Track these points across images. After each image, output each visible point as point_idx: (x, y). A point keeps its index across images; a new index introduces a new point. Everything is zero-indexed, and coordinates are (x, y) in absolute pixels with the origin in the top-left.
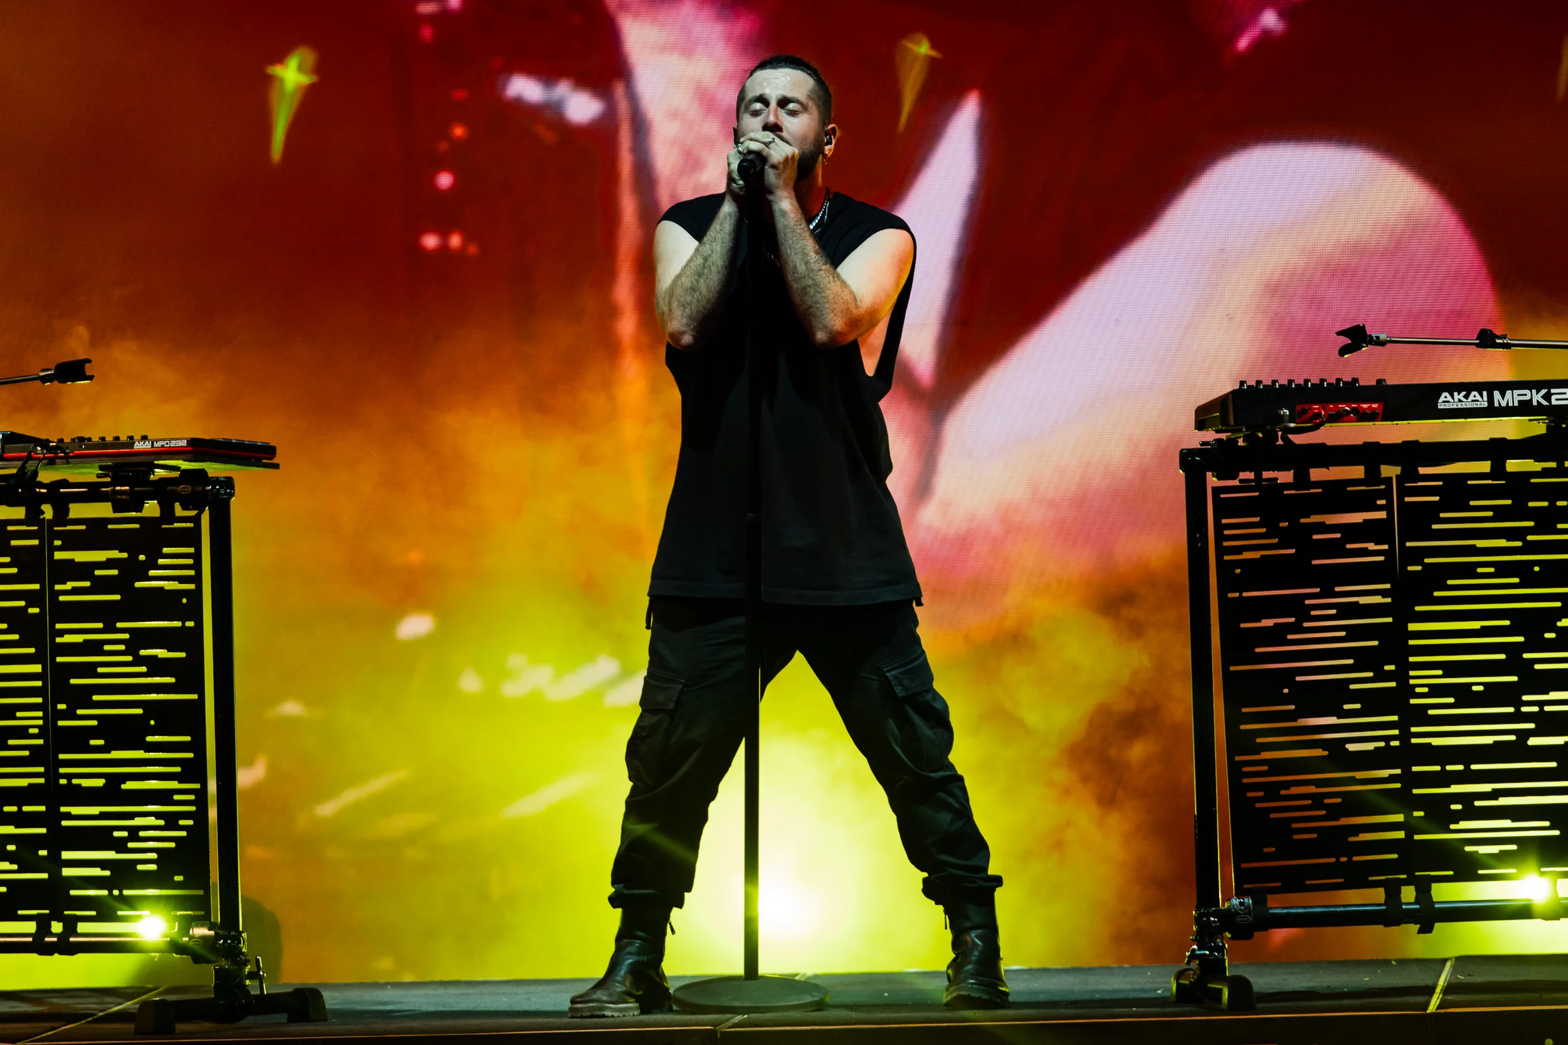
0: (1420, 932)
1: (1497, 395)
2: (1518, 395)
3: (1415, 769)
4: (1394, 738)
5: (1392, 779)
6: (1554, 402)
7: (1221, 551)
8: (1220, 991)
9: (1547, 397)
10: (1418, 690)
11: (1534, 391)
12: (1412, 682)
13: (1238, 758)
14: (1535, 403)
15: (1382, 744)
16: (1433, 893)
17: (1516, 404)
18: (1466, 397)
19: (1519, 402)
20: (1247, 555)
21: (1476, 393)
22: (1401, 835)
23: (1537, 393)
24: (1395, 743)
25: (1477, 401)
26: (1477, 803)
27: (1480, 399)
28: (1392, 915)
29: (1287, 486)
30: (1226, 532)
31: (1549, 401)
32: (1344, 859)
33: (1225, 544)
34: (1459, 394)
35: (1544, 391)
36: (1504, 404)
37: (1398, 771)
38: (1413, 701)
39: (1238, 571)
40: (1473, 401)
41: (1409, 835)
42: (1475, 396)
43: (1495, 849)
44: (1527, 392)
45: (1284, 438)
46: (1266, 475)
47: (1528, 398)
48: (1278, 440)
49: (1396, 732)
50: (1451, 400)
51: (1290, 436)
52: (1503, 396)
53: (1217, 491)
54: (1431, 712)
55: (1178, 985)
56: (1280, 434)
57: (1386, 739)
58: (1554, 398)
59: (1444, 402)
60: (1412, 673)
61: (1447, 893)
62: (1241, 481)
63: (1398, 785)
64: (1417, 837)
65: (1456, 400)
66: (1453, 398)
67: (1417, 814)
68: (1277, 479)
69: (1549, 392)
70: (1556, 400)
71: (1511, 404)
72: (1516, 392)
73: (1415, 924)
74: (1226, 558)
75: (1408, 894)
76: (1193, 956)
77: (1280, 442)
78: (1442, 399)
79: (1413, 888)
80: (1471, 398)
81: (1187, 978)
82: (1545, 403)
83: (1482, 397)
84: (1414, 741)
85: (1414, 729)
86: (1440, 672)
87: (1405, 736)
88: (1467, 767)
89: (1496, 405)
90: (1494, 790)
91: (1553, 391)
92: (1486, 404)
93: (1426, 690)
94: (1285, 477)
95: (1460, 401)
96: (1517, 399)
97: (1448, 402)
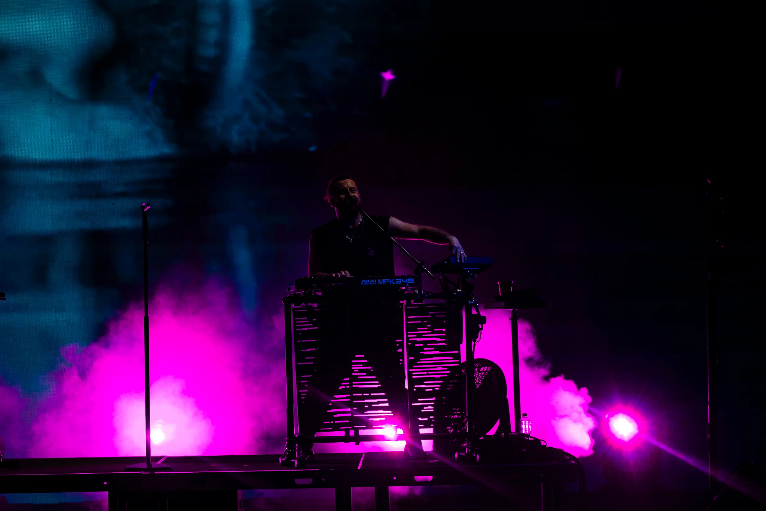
0: (356, 444)
1: (379, 281)
2: (386, 281)
3: (354, 395)
4: (347, 385)
5: (347, 398)
6: (396, 283)
7: (295, 328)
8: (294, 462)
9: (395, 281)
10: (355, 371)
11: (390, 280)
12: (353, 368)
13: (300, 391)
14: (391, 283)
15: (344, 387)
16: (359, 433)
17: (385, 283)
18: (370, 281)
19: (386, 283)
20: (303, 329)
21: (373, 280)
22: (350, 415)
23: (391, 280)
24: (348, 387)
25: (373, 282)
26: (373, 405)
27: (374, 282)
28: (346, 439)
29: (315, 308)
30: (297, 322)
31: (395, 283)
32: (332, 422)
33: (296, 325)
34: (368, 280)
35: (393, 280)
36: (381, 283)
37: (349, 395)
38: (353, 374)
39: (300, 334)
40: (372, 282)
41: (352, 415)
42: (372, 281)
43: (378, 419)
44: (388, 280)
45: (314, 293)
46: (309, 305)
47: (389, 281)
48: (312, 294)
49: (348, 383)
50: (365, 282)
51: (317, 293)
52: (381, 281)
53: (294, 309)
54: (359, 377)
55: (281, 460)
56: (313, 292)
57: (345, 385)
58: (396, 282)
59: (363, 283)
60: (353, 365)
61: (363, 432)
62: (301, 306)
63: (349, 400)
64: (355, 416)
65: (367, 282)
66: (366, 281)
67: (354, 408)
68: (312, 306)
69: (395, 280)
70: (397, 282)
71: (383, 283)
72: (385, 280)
73: (354, 442)
74: (297, 330)
75: (352, 433)
76: (286, 451)
77: (313, 295)
78: (363, 282)
79: (353, 431)
80: (371, 281)
81: (284, 458)
82: (394, 283)
83: (375, 281)
84: (354, 386)
85: (353, 383)
86: (362, 365)
87: (351, 385)
88: (370, 394)
89: (379, 283)
90: (378, 401)
91: (396, 279)
92: (376, 283)
93: (357, 371)
94: (315, 305)
95: (368, 282)
96: (385, 282)
97: (364, 283)
